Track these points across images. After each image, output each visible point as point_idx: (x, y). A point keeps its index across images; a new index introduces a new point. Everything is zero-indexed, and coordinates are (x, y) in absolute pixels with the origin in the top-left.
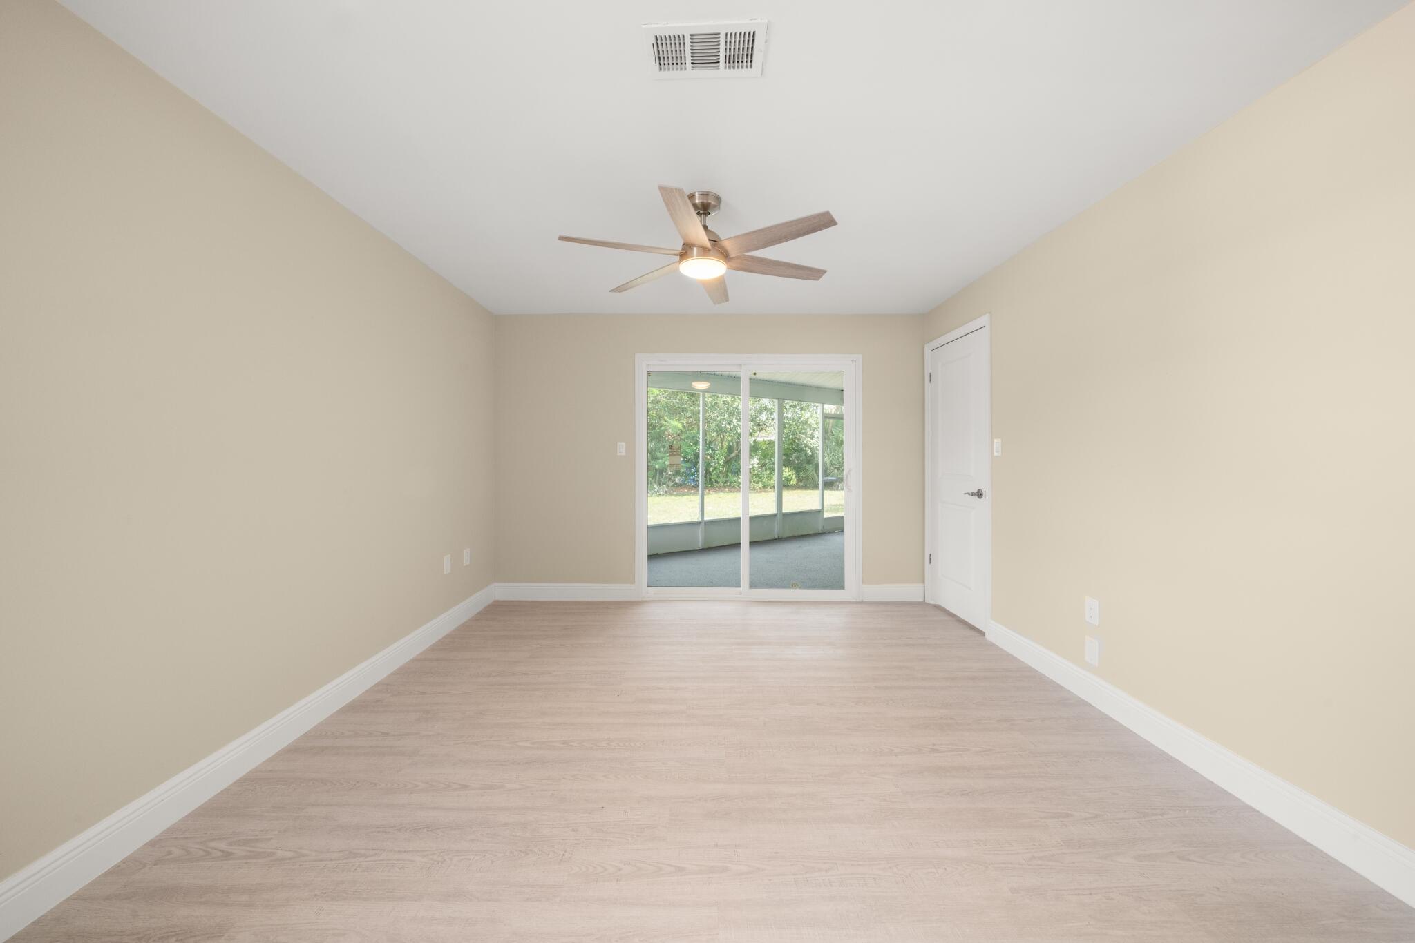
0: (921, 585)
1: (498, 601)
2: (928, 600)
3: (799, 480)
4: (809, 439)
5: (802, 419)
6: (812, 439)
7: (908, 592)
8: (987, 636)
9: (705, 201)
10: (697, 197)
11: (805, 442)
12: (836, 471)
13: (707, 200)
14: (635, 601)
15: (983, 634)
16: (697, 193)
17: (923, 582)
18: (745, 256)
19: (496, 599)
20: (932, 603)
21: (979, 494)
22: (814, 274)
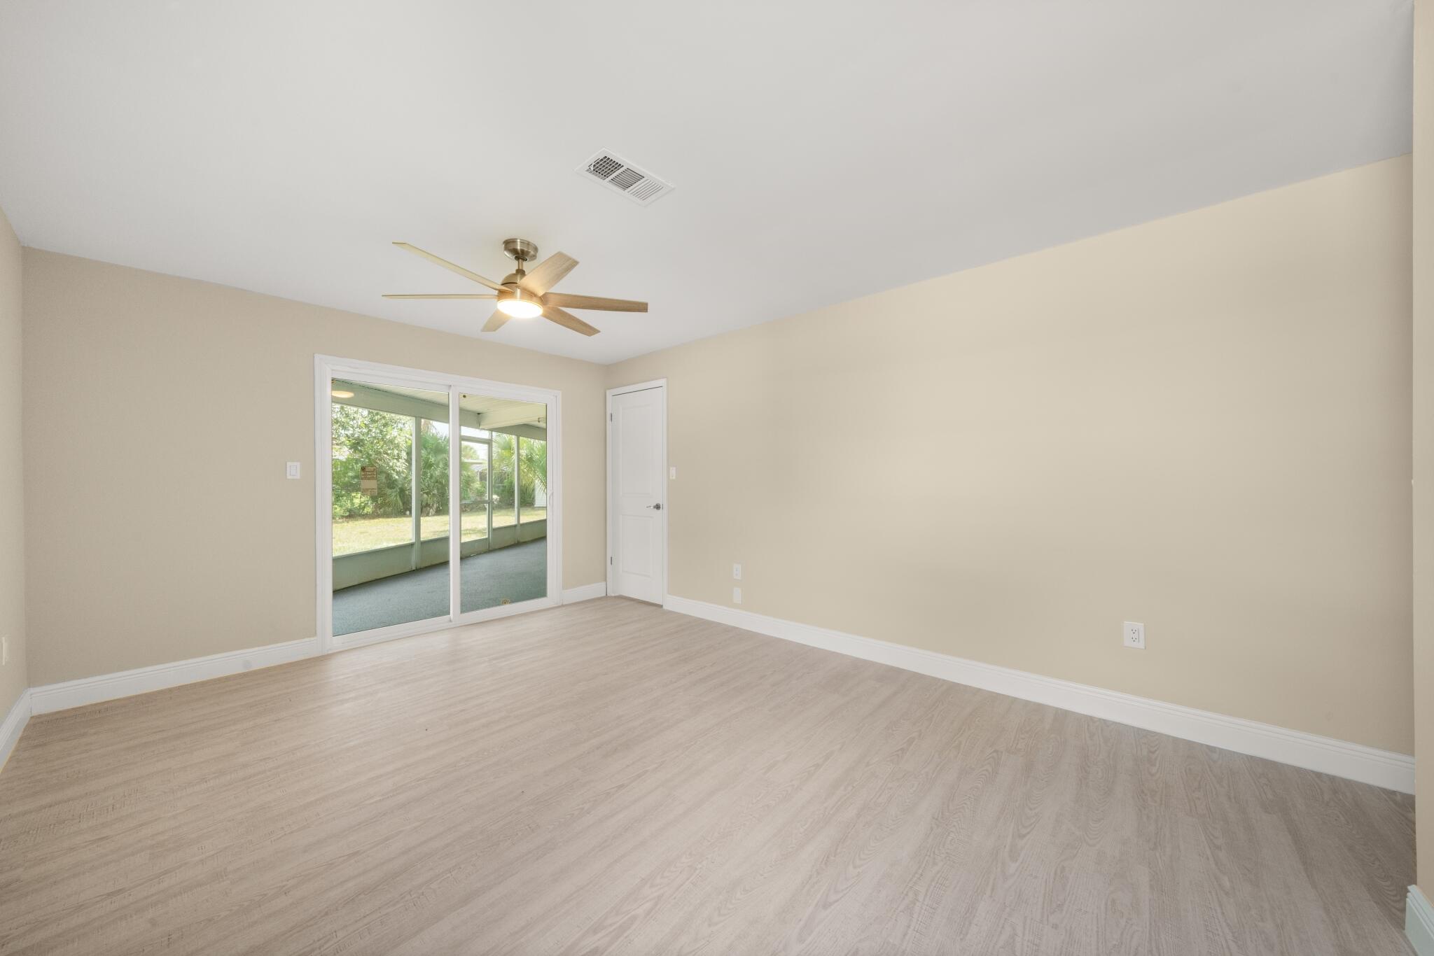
0: (603, 584)
1: (40, 716)
2: (611, 594)
3: (378, 507)
4: (395, 461)
5: (388, 437)
6: (398, 461)
7: (594, 590)
8: (665, 607)
9: (526, 249)
10: (519, 243)
11: (391, 464)
12: (425, 496)
13: (528, 248)
14: (318, 658)
15: (661, 606)
16: (519, 240)
17: (605, 580)
18: (559, 310)
19: (35, 713)
20: (613, 595)
21: (658, 507)
22: (589, 330)
